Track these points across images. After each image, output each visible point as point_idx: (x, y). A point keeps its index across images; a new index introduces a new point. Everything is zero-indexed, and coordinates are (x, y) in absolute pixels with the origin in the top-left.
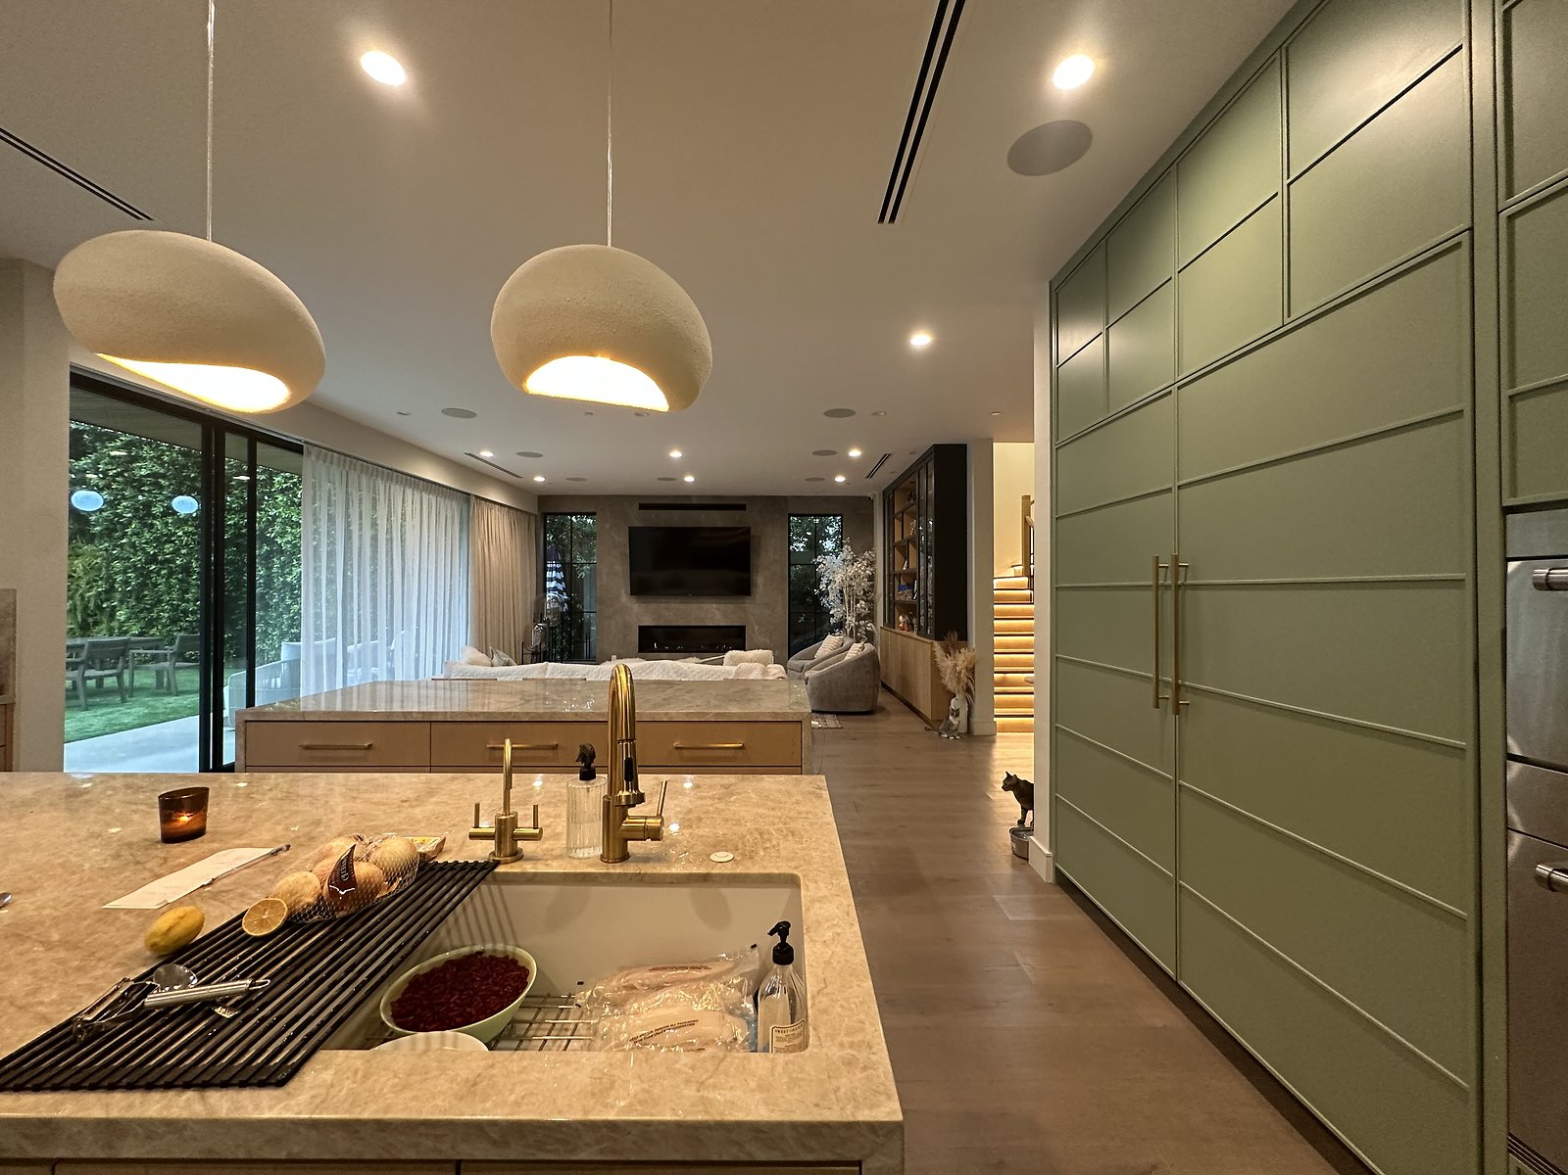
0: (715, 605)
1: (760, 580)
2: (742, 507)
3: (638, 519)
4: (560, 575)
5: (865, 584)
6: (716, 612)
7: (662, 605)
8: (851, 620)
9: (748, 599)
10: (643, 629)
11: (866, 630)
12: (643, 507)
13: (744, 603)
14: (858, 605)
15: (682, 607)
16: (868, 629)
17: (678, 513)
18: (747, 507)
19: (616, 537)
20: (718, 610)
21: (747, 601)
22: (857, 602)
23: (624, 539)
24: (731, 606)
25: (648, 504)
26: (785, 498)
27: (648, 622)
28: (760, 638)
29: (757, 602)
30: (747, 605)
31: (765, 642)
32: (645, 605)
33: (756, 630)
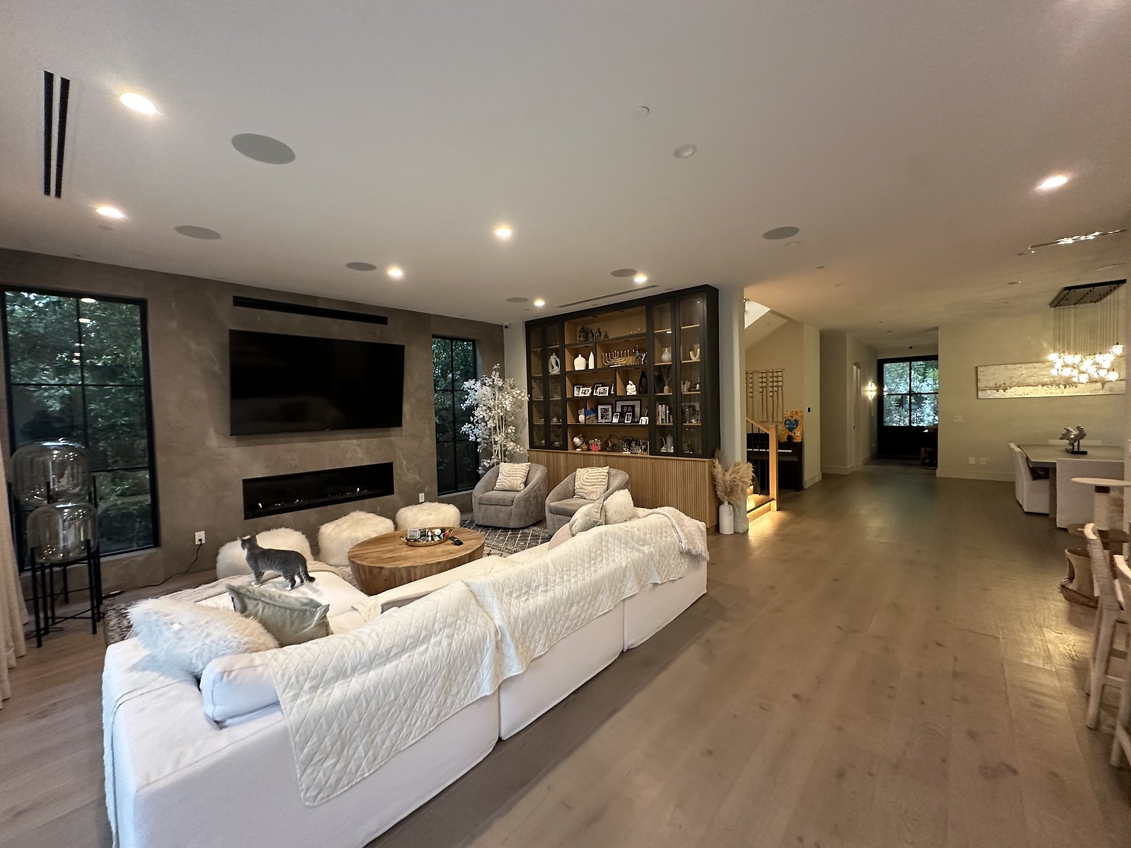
0: (355, 441)
2: (383, 321)
3: (239, 319)
6: (358, 449)
10: (249, 484)
12: (238, 302)
13: (390, 436)
15: (310, 446)
18: (389, 320)
20: (359, 446)
21: (394, 433)
24: (375, 440)
25: (247, 299)
26: (428, 315)
27: (259, 472)
28: (409, 475)
29: (403, 434)
30: (393, 438)
31: (414, 479)
32: (250, 448)
33: (404, 466)
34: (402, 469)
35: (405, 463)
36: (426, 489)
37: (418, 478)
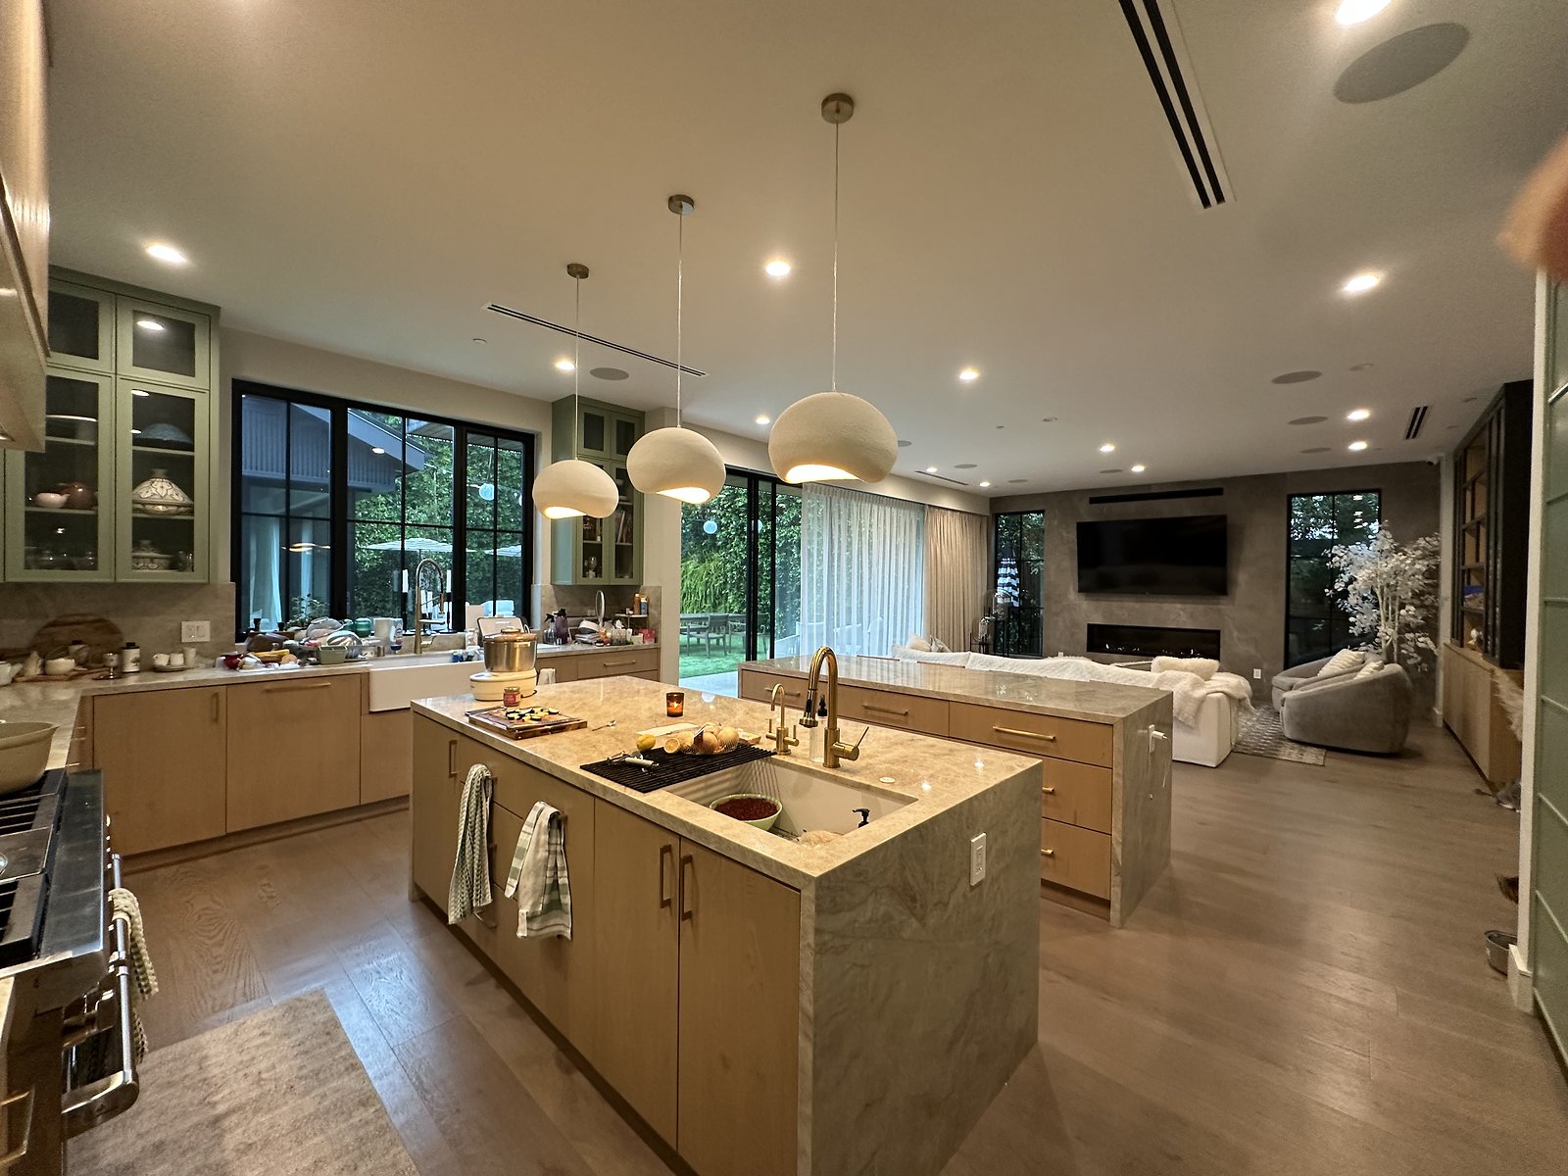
0: (1179, 606)
1: (1243, 578)
2: (1218, 492)
3: (1088, 514)
4: (1015, 572)
5: (1418, 582)
6: (1181, 613)
7: (1112, 603)
8: (1387, 632)
9: (1223, 600)
10: (1091, 627)
11: (1417, 648)
12: (1093, 501)
13: (1218, 604)
14: (1403, 612)
15: (1137, 606)
16: (1420, 645)
17: (1133, 506)
18: (1225, 491)
19: (1065, 534)
20: (1183, 610)
21: (1222, 601)
22: (1402, 606)
23: (1073, 536)
24: (1201, 607)
25: (1098, 498)
26: (1284, 475)
27: (1098, 620)
28: (1240, 646)
29: (1234, 603)
30: (1221, 607)
31: (1248, 651)
32: (1094, 603)
33: (1235, 637)
34: (1231, 639)
35: (1237, 634)
36: (1265, 666)
37: (1253, 651)
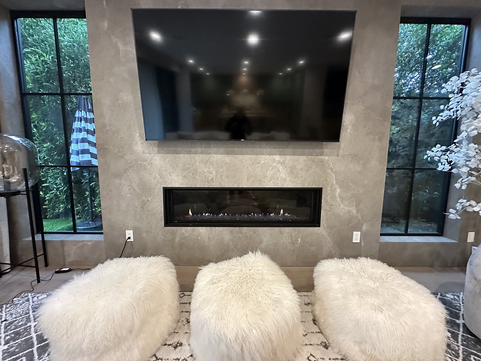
0: (277, 158)
7: (198, 157)
9: (329, 147)
10: (169, 193)
15: (227, 159)
21: (326, 151)
28: (342, 206)
29: (341, 152)
30: (326, 158)
31: (349, 212)
33: (337, 195)
34: (333, 197)
35: (338, 190)
36: (364, 228)
37: (354, 211)
